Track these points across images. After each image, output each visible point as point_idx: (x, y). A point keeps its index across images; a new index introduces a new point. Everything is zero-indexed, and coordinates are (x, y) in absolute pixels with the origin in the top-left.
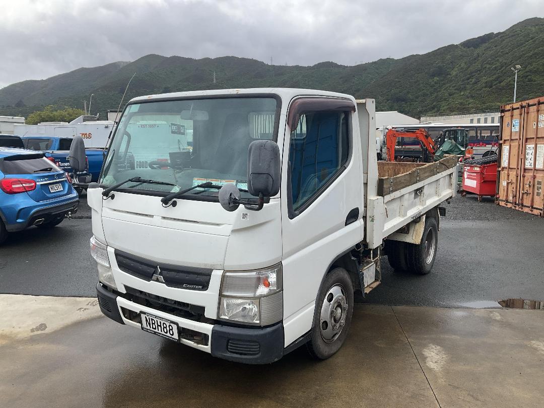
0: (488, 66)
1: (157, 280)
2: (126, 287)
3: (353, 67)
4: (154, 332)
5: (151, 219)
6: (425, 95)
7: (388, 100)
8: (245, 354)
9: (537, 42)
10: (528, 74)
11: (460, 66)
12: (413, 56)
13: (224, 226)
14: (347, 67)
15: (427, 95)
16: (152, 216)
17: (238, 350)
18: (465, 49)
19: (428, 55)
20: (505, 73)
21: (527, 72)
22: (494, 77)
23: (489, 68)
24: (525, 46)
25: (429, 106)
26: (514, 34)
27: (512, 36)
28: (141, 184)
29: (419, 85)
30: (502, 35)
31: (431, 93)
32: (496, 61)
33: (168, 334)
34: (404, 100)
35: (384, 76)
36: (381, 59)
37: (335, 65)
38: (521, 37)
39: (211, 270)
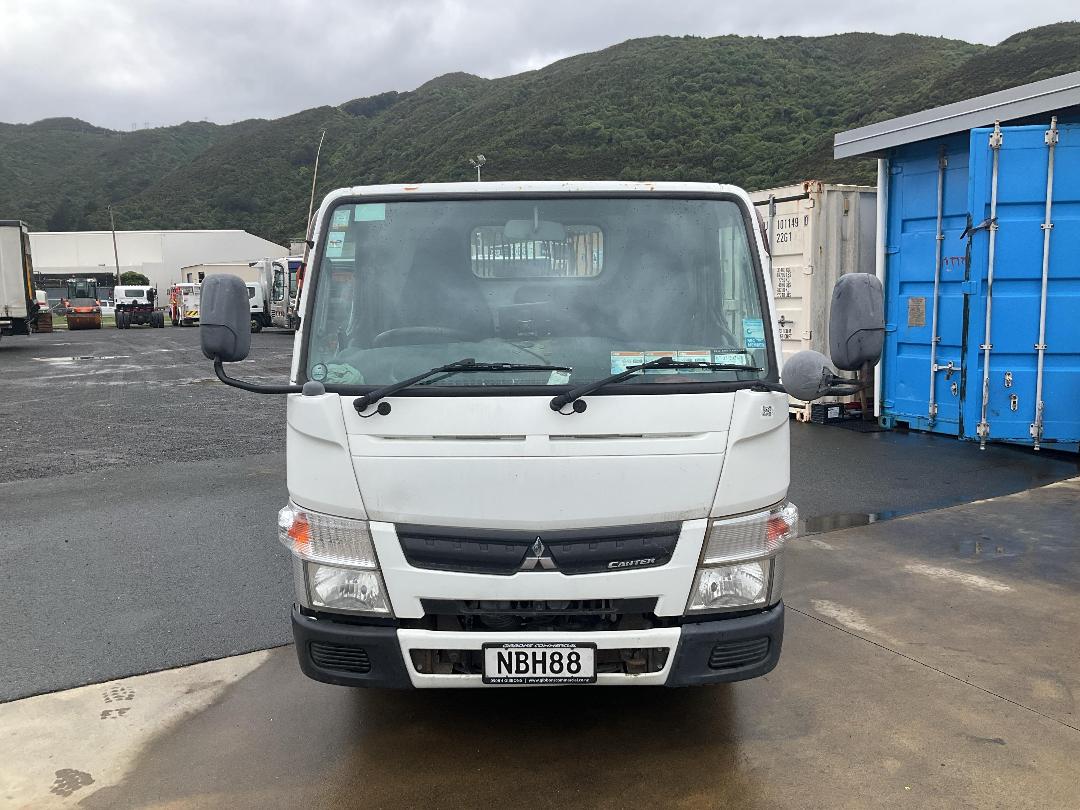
0: (394, 152)
1: (539, 567)
2: (426, 603)
3: (129, 133)
4: (523, 678)
5: (521, 443)
6: (286, 200)
7: (214, 207)
8: (742, 665)
9: (468, 115)
10: (461, 170)
11: (345, 147)
12: (252, 121)
13: (708, 435)
14: (115, 133)
15: (291, 200)
16: (523, 437)
17: (735, 659)
18: (350, 118)
19: (284, 123)
20: (425, 166)
21: (458, 167)
22: (408, 172)
23: (397, 156)
24: (450, 122)
25: (296, 221)
26: (430, 97)
27: (428, 101)
28: (450, 376)
29: (271, 179)
30: (412, 98)
31: (297, 198)
32: (406, 144)
33: (565, 673)
34: (244, 209)
35: (199, 157)
36: (187, 123)
37: (88, 127)
38: (443, 105)
39: (679, 524)
